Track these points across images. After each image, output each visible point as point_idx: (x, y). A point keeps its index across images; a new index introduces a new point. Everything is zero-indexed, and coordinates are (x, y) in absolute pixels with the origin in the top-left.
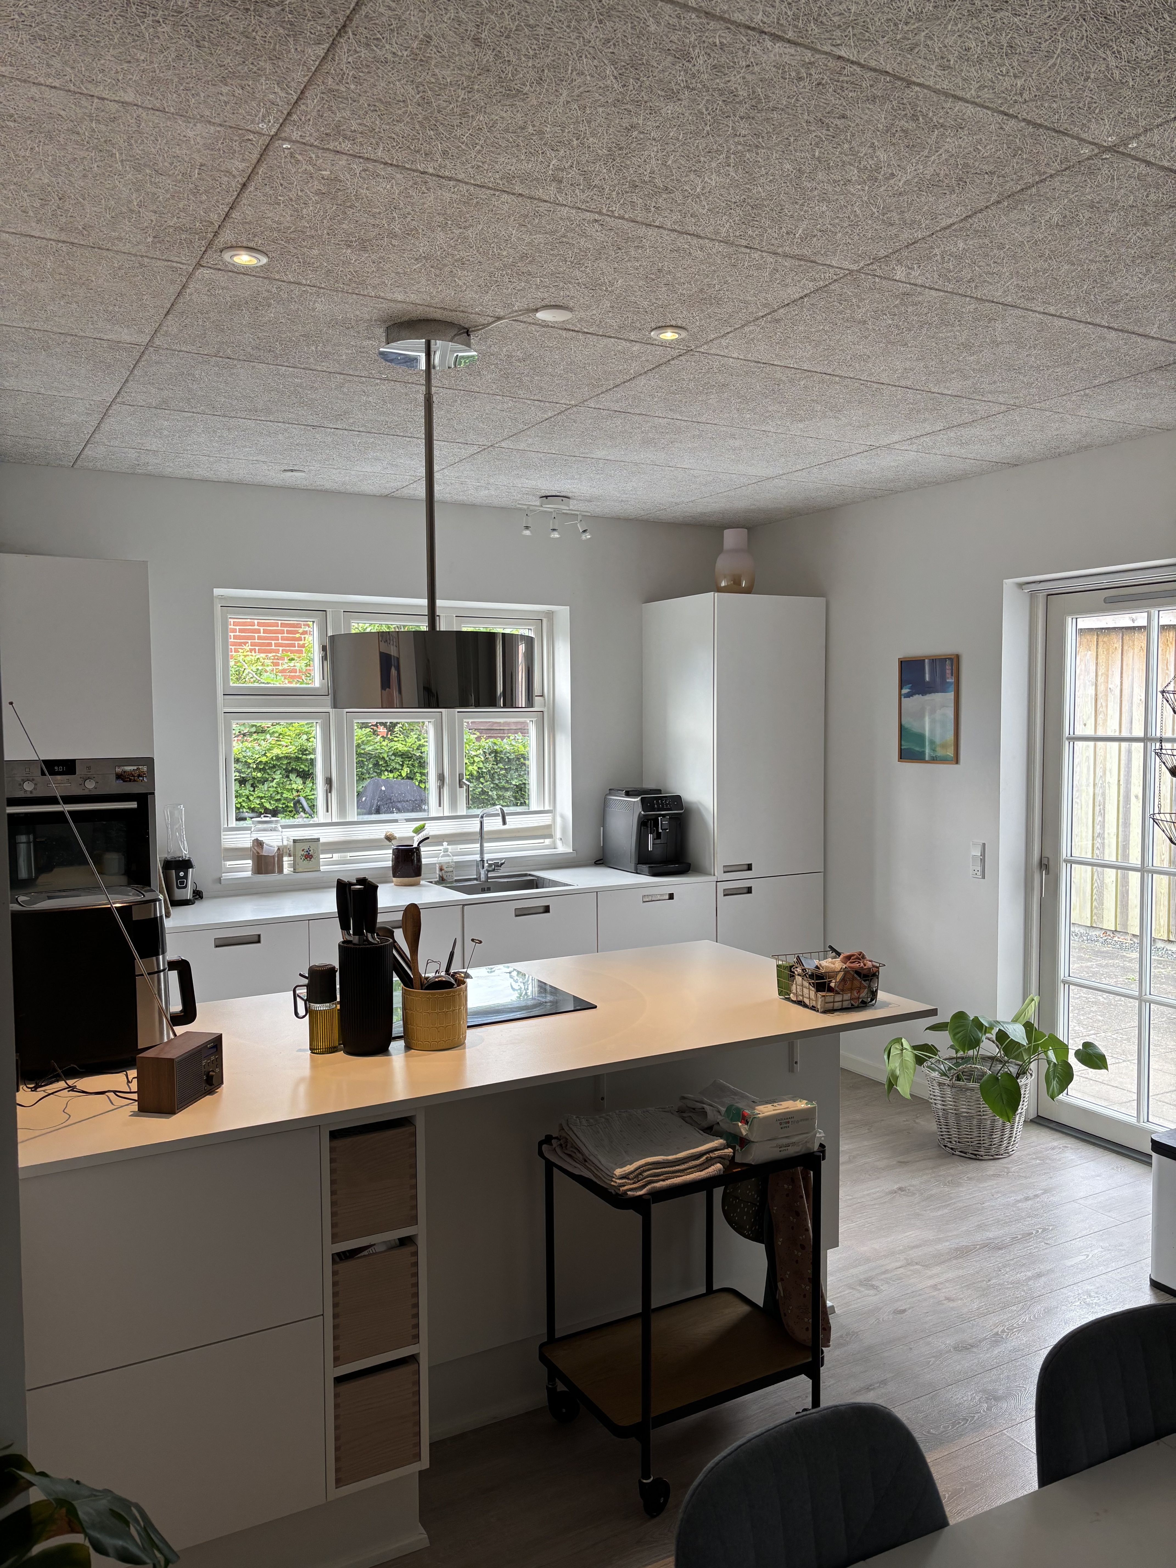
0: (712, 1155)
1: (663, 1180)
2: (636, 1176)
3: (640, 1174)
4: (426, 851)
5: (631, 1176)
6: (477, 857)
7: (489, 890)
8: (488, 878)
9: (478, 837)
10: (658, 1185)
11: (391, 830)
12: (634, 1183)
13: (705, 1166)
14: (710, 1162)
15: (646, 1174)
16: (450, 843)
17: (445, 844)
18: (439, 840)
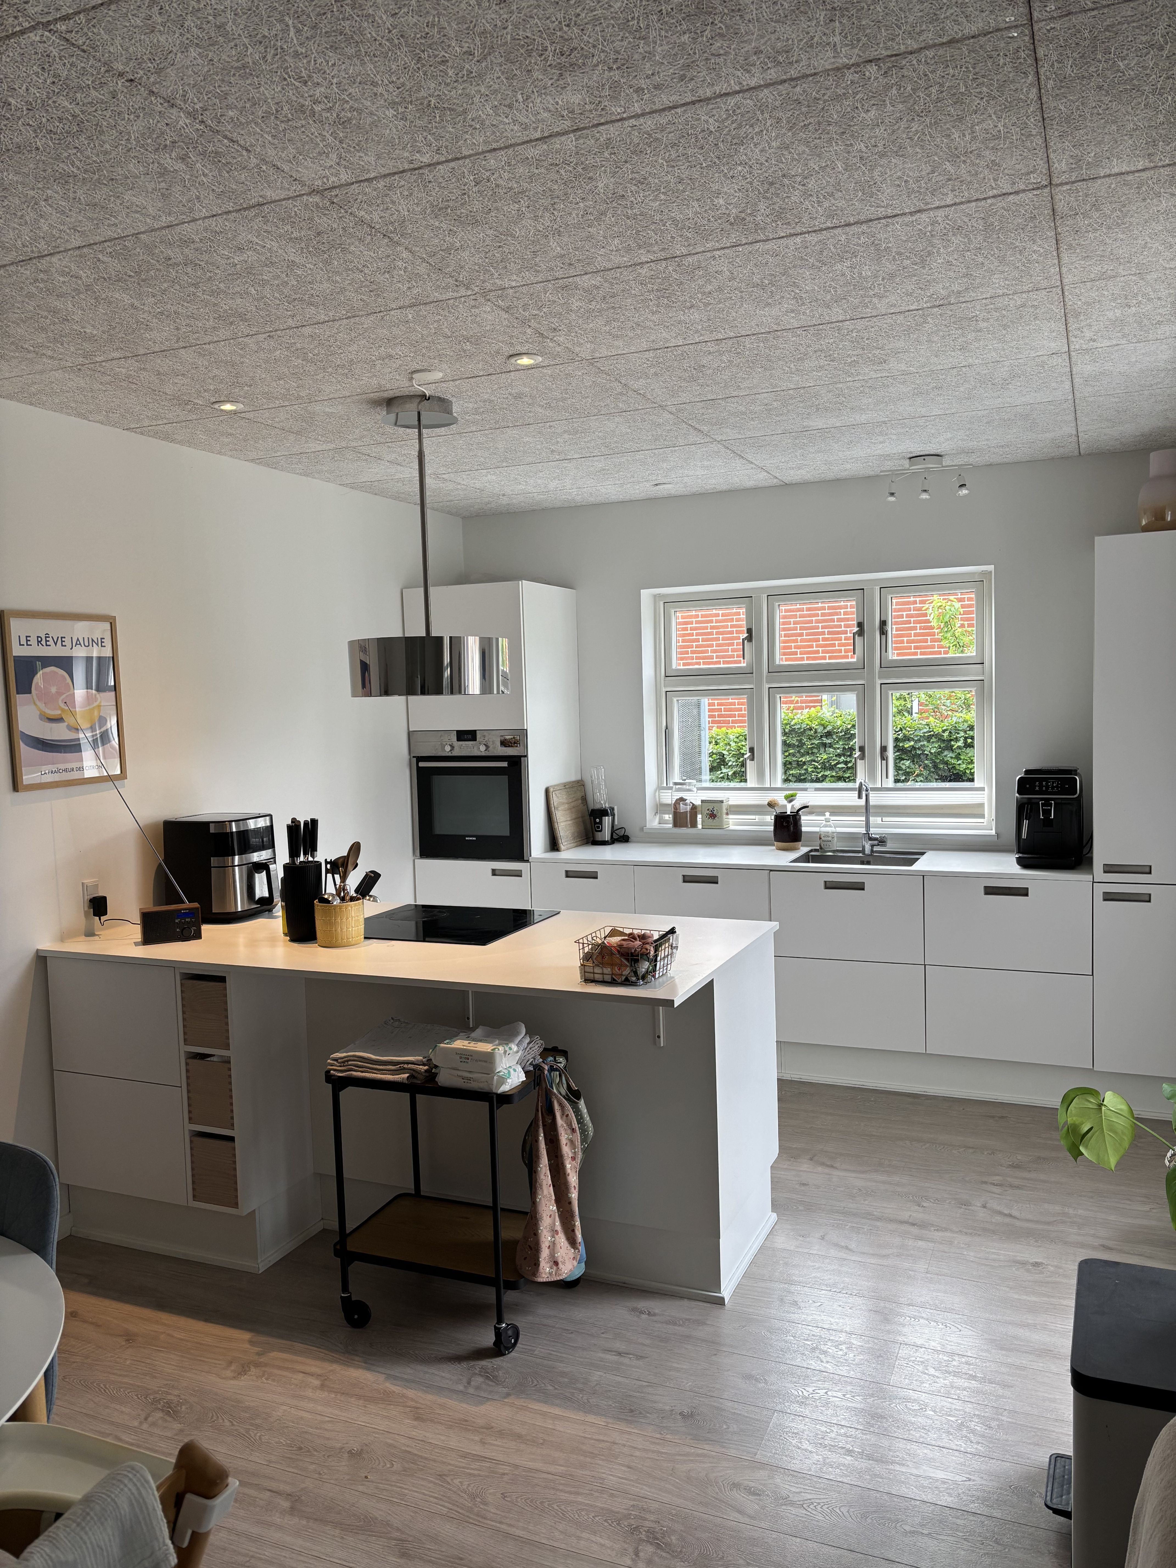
0: (406, 1066)
1: (362, 1072)
2: (344, 1062)
3: (348, 1061)
4: (804, 819)
5: (340, 1061)
6: (863, 830)
7: (868, 863)
8: (872, 851)
9: (864, 811)
10: (354, 1073)
11: (776, 798)
12: (340, 1066)
13: (399, 1072)
14: (402, 1070)
15: (350, 1063)
16: (833, 814)
17: (827, 814)
18: (820, 810)
